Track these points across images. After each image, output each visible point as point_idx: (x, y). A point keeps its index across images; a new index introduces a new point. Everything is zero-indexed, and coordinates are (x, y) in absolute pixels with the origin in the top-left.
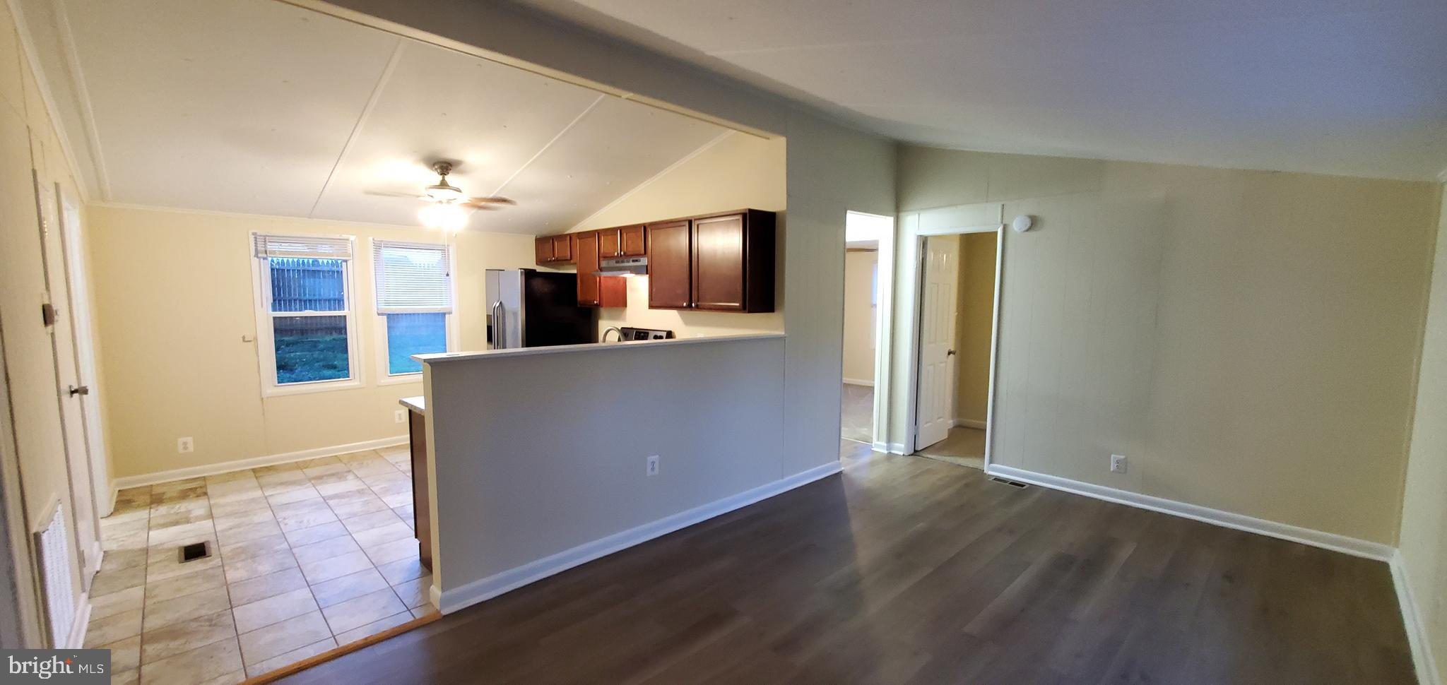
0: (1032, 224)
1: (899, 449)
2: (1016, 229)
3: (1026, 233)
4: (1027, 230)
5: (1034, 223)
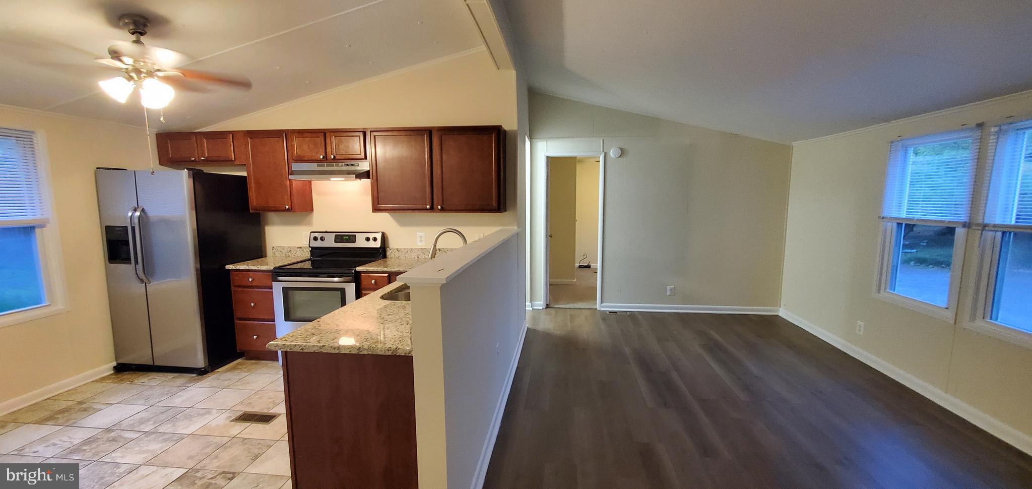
0: (621, 153)
1: (539, 305)
2: (612, 156)
3: (619, 158)
4: (620, 157)
5: (623, 153)
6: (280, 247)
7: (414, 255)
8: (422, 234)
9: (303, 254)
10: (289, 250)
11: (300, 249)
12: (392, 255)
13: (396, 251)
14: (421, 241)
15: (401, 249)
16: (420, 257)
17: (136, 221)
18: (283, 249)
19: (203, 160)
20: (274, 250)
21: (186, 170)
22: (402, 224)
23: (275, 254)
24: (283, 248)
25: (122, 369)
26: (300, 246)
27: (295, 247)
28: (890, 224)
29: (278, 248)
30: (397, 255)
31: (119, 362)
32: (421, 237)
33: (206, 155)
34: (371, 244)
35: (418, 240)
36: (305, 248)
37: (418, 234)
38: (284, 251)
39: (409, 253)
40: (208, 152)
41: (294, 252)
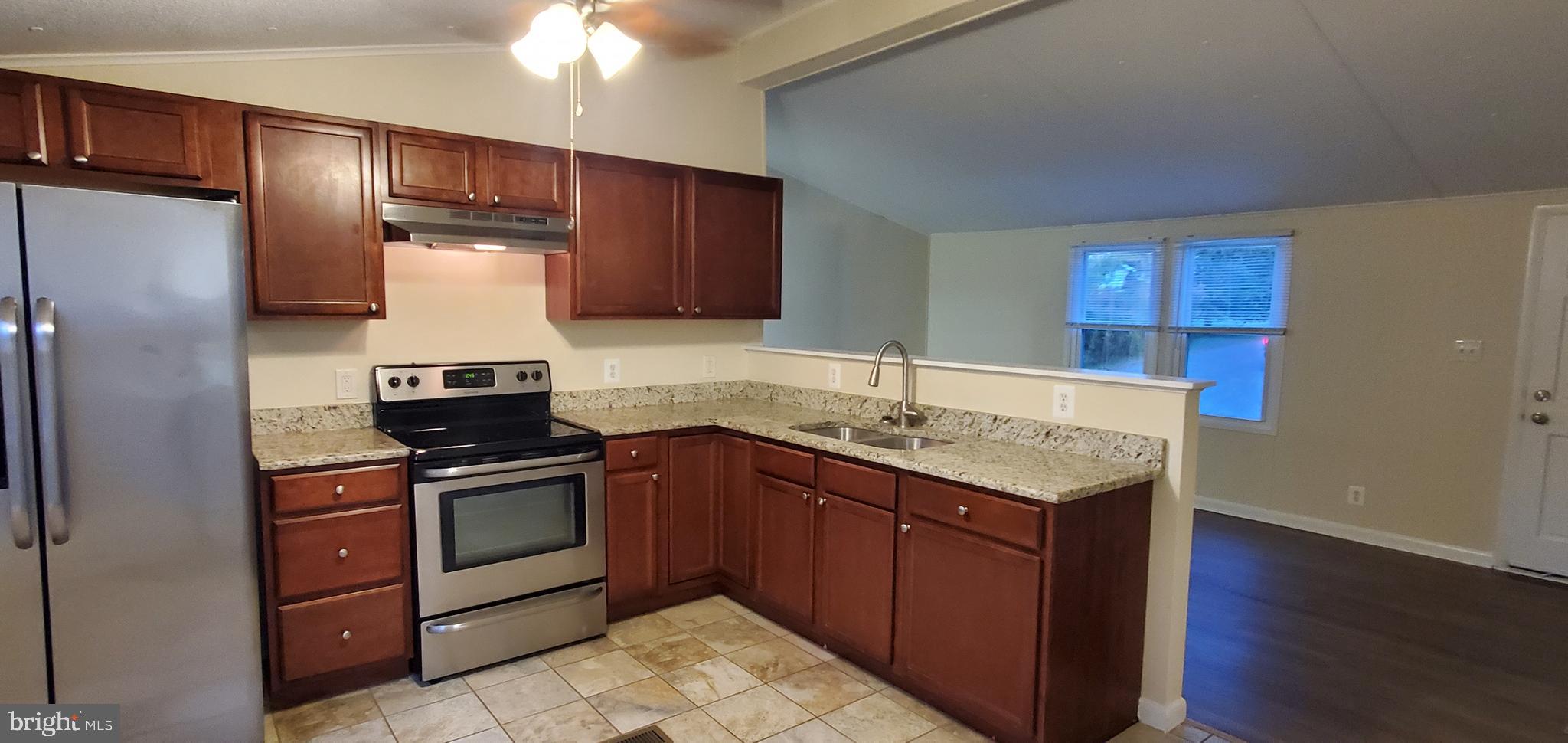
7: (603, 403)
8: (616, 362)
9: (341, 422)
10: (298, 414)
11: (333, 412)
13: (568, 397)
14: (613, 375)
15: (575, 392)
16: (613, 406)
18: (279, 416)
19: (78, 163)
22: (576, 343)
26: (333, 403)
27: (317, 408)
28: (1075, 330)
29: (261, 414)
30: (571, 406)
32: (612, 367)
33: (88, 150)
34: (531, 387)
35: (607, 372)
36: (348, 409)
37: (608, 363)
38: (284, 420)
39: (594, 398)
40: (95, 142)
41: (316, 421)
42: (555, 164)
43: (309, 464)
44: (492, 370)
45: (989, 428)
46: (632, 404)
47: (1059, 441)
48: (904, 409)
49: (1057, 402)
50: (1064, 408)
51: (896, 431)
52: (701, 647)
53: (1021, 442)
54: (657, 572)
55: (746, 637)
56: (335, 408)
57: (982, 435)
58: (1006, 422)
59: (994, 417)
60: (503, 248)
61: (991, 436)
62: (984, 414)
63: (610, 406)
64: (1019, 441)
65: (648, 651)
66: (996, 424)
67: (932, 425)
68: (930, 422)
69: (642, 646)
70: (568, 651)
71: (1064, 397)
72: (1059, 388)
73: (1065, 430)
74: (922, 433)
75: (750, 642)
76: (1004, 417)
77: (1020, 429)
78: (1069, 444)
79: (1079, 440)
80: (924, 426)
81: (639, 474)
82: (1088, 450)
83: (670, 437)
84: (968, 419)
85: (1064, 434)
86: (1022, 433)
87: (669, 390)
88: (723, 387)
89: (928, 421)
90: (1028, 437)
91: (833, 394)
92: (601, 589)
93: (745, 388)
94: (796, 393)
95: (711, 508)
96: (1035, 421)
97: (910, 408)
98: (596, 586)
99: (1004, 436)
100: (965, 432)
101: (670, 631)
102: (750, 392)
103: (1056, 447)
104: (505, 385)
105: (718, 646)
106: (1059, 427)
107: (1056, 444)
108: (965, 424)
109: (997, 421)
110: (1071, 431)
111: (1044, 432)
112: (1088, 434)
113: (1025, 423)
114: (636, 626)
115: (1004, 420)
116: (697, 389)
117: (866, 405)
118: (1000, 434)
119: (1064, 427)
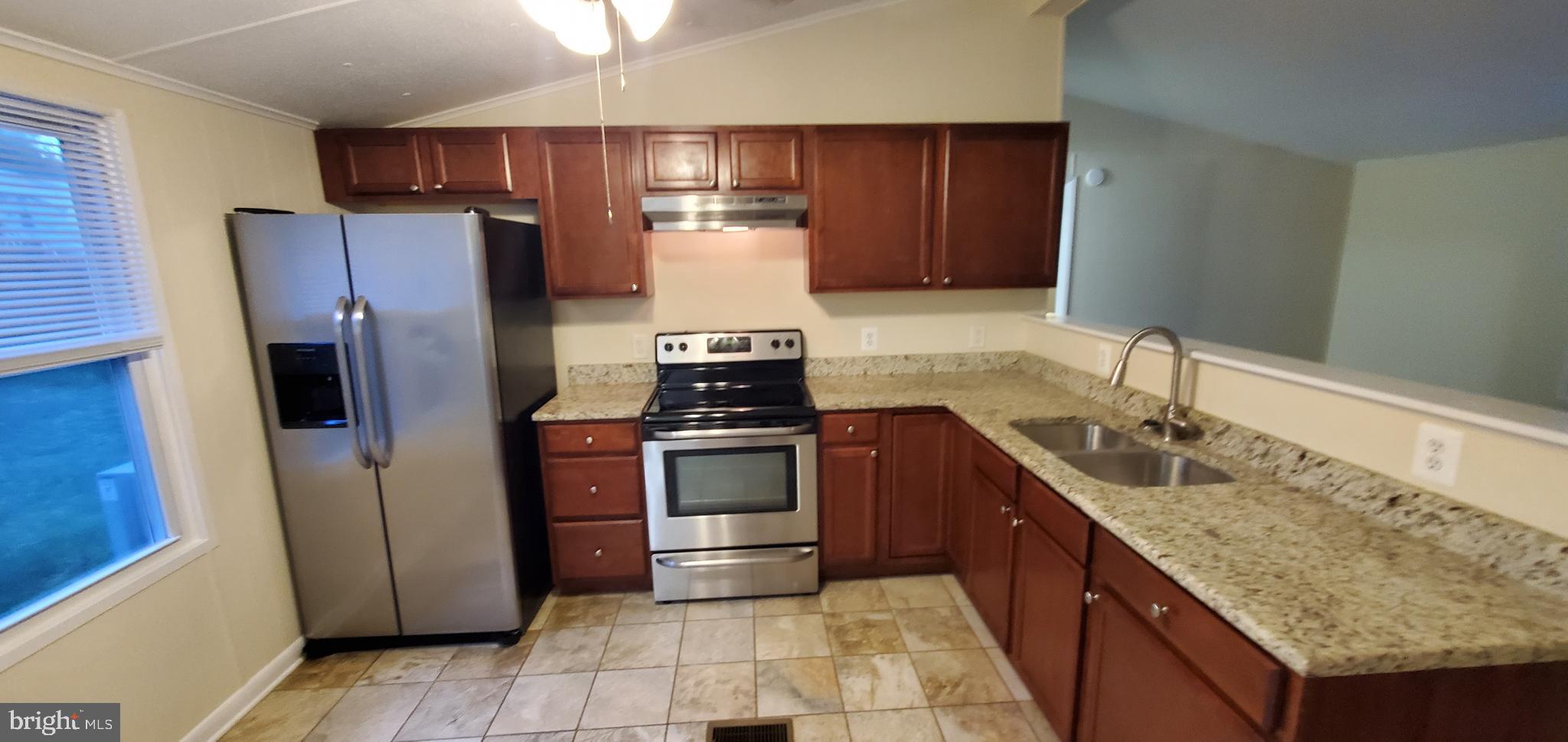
0: (1104, 178)
2: (1089, 183)
3: (1099, 187)
4: (1101, 184)
5: (1107, 177)
6: (588, 366)
7: (858, 370)
9: (635, 378)
10: (605, 370)
11: (629, 369)
12: (816, 373)
13: (823, 363)
14: (870, 343)
15: (832, 359)
16: (868, 373)
17: (357, 330)
18: (593, 371)
19: (438, 190)
20: (573, 373)
21: (472, 212)
22: (833, 312)
23: (574, 380)
24: (593, 368)
25: (316, 650)
26: (629, 361)
27: (618, 365)
29: (581, 369)
30: (825, 370)
31: (311, 635)
32: (870, 336)
33: (445, 180)
34: (783, 354)
35: (864, 341)
36: (640, 367)
37: (865, 331)
38: (596, 374)
39: (848, 365)
40: (448, 173)
41: (617, 376)
42: (793, 142)
43: (566, 419)
44: (749, 339)
45: (1291, 467)
46: (888, 371)
47: (1414, 518)
48: (1170, 416)
49: (1423, 452)
50: (1434, 464)
51: (1154, 443)
52: (895, 634)
53: (1343, 501)
54: (876, 543)
55: (946, 637)
56: (630, 366)
57: (1280, 474)
58: (1320, 464)
59: (1300, 453)
60: (746, 228)
61: (1293, 480)
62: (1285, 444)
63: (865, 373)
64: (1339, 498)
65: (842, 624)
66: (1303, 463)
67: (1209, 444)
68: (1208, 437)
69: (841, 616)
70: (778, 602)
71: (1437, 446)
72: (1429, 430)
73: (1430, 502)
74: (1190, 453)
75: (947, 645)
76: (1319, 454)
77: (1342, 479)
78: (1434, 529)
79: (1456, 528)
80: (1199, 442)
81: (858, 449)
82: (1473, 549)
83: (894, 415)
84: (1260, 447)
85: (1427, 509)
86: (1347, 488)
87: (930, 359)
88: (992, 358)
89: (1205, 437)
90: (1356, 497)
91: (1098, 380)
92: (810, 554)
93: (1018, 360)
94: (1063, 373)
95: (940, 489)
96: (1373, 475)
97: (1183, 413)
98: (807, 550)
99: (1315, 484)
100: (1255, 464)
101: (877, 607)
102: (1024, 365)
103: (1408, 527)
104: (760, 351)
105: (911, 640)
106: (1417, 495)
107: (1407, 521)
108: (1255, 453)
109: (1306, 459)
110: (1441, 507)
111: (1388, 495)
112: (1476, 522)
113: (1352, 473)
114: (851, 590)
115: (1318, 460)
116: (961, 359)
117: (1132, 400)
118: (1307, 481)
119: (1429, 497)
